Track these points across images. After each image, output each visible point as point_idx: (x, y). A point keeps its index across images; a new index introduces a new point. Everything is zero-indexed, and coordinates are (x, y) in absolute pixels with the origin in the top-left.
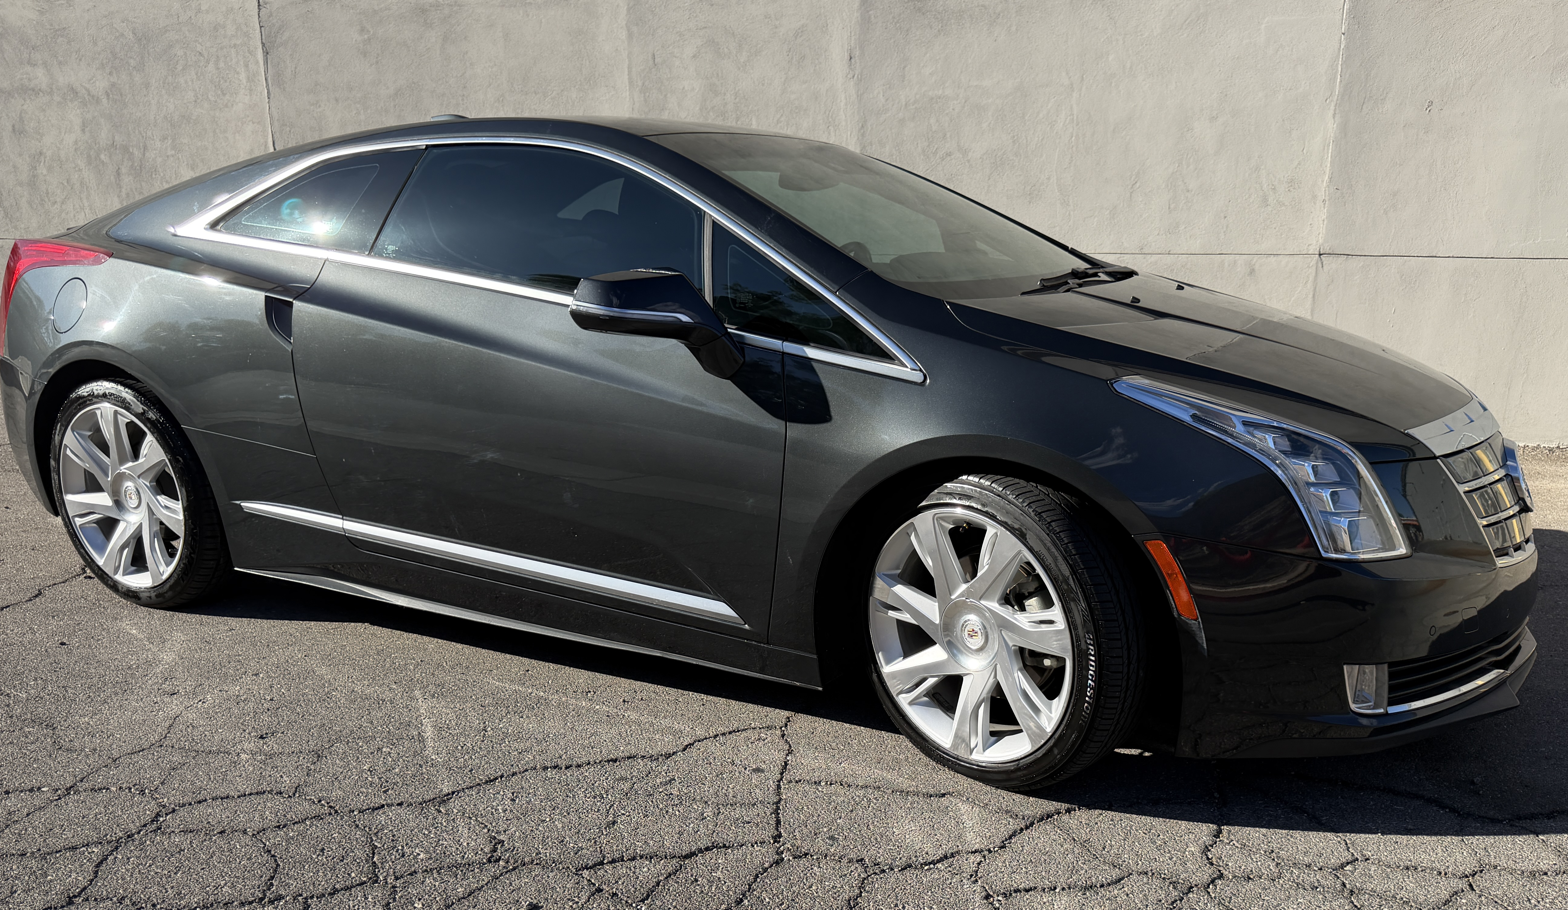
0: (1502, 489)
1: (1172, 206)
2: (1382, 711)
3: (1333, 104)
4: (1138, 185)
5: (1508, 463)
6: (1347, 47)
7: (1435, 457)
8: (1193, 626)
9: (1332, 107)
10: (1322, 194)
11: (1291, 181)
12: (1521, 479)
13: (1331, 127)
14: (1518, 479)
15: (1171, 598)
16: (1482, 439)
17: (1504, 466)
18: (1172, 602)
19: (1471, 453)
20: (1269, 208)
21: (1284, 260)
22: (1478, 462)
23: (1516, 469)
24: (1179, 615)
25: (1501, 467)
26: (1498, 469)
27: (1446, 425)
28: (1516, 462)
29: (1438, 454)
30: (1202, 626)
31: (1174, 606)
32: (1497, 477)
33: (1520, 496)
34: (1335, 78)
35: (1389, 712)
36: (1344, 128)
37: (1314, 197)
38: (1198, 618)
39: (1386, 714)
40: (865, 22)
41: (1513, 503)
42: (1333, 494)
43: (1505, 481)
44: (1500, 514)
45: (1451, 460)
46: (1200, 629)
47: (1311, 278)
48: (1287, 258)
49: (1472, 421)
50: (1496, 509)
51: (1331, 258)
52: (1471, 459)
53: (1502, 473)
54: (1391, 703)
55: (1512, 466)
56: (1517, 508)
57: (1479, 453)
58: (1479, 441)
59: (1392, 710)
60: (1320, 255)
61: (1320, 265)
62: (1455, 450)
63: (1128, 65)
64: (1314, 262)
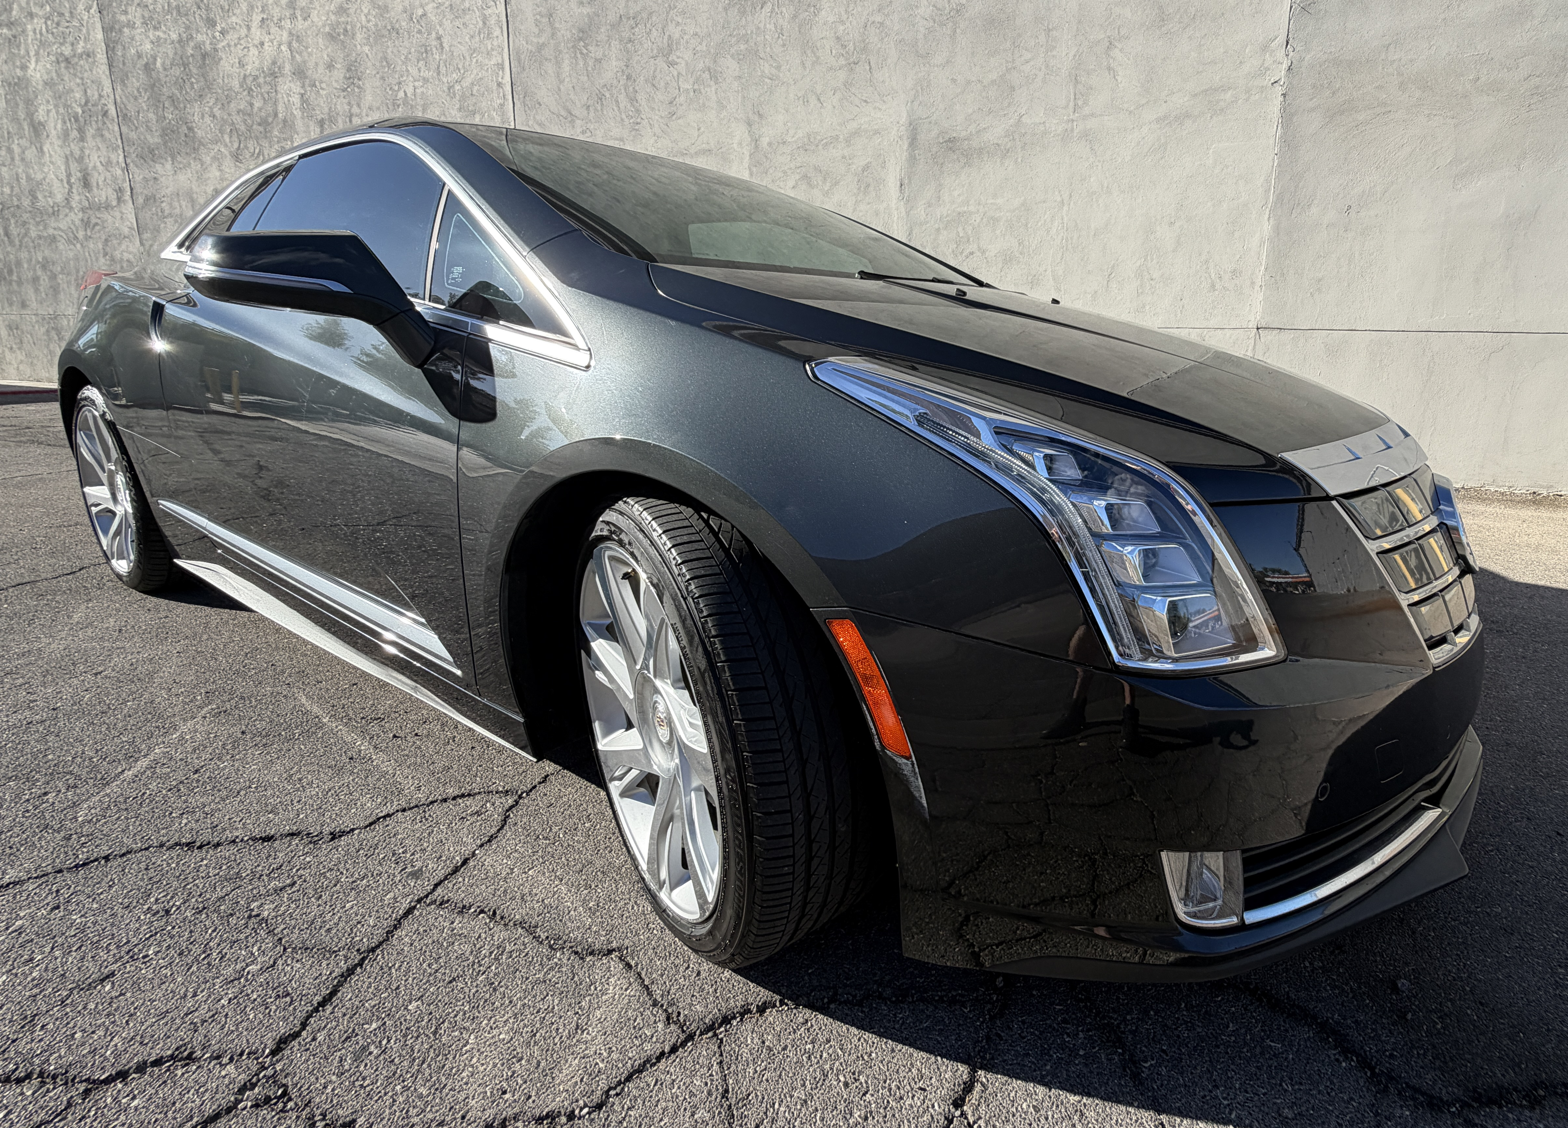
0: (1435, 544)
1: (1140, 291)
2: (1234, 920)
3: (1268, 210)
4: (1113, 275)
5: (1441, 507)
6: (1279, 165)
7: (1328, 498)
8: (904, 767)
9: (1267, 213)
10: (1259, 282)
11: (1234, 272)
12: (1461, 529)
13: (1267, 228)
14: (1456, 529)
15: (869, 718)
16: (1403, 474)
17: (1436, 511)
18: (871, 724)
19: (1388, 492)
20: (1217, 292)
21: (1228, 333)
22: (1396, 502)
23: (1453, 515)
24: (883, 747)
25: (1432, 513)
26: (1428, 516)
27: (1349, 449)
28: (1452, 506)
29: (1332, 493)
30: (917, 770)
31: (874, 730)
32: (1427, 528)
33: (1460, 552)
34: (1270, 189)
35: (1247, 922)
36: (1277, 229)
37: (1253, 283)
38: (911, 757)
39: (1242, 927)
40: (912, 160)
41: (1452, 565)
42: (1147, 555)
43: (1439, 533)
44: (1435, 583)
45: (1357, 502)
46: (915, 774)
47: (1251, 348)
48: (1231, 331)
49: (1389, 447)
50: (1429, 578)
51: (1267, 331)
52: (1387, 500)
53: (1434, 521)
54: (1251, 904)
55: (1446, 512)
56: (1456, 571)
57: (1400, 492)
58: (1398, 477)
59: (1253, 917)
60: (1258, 329)
61: (1258, 337)
62: (1364, 486)
63: (1106, 185)
64: (1253, 334)
